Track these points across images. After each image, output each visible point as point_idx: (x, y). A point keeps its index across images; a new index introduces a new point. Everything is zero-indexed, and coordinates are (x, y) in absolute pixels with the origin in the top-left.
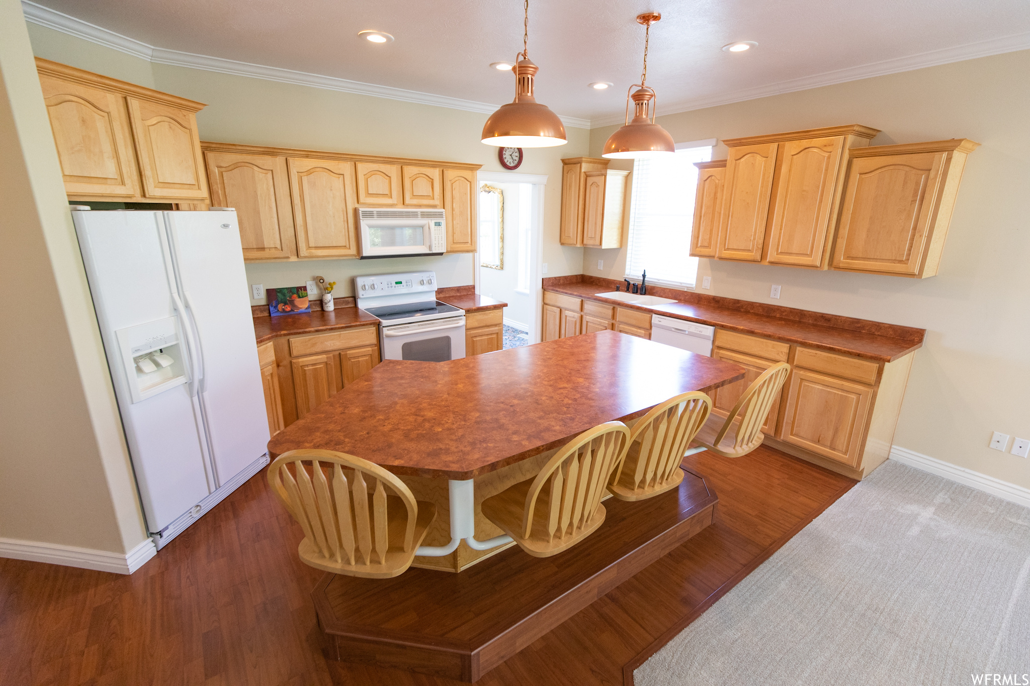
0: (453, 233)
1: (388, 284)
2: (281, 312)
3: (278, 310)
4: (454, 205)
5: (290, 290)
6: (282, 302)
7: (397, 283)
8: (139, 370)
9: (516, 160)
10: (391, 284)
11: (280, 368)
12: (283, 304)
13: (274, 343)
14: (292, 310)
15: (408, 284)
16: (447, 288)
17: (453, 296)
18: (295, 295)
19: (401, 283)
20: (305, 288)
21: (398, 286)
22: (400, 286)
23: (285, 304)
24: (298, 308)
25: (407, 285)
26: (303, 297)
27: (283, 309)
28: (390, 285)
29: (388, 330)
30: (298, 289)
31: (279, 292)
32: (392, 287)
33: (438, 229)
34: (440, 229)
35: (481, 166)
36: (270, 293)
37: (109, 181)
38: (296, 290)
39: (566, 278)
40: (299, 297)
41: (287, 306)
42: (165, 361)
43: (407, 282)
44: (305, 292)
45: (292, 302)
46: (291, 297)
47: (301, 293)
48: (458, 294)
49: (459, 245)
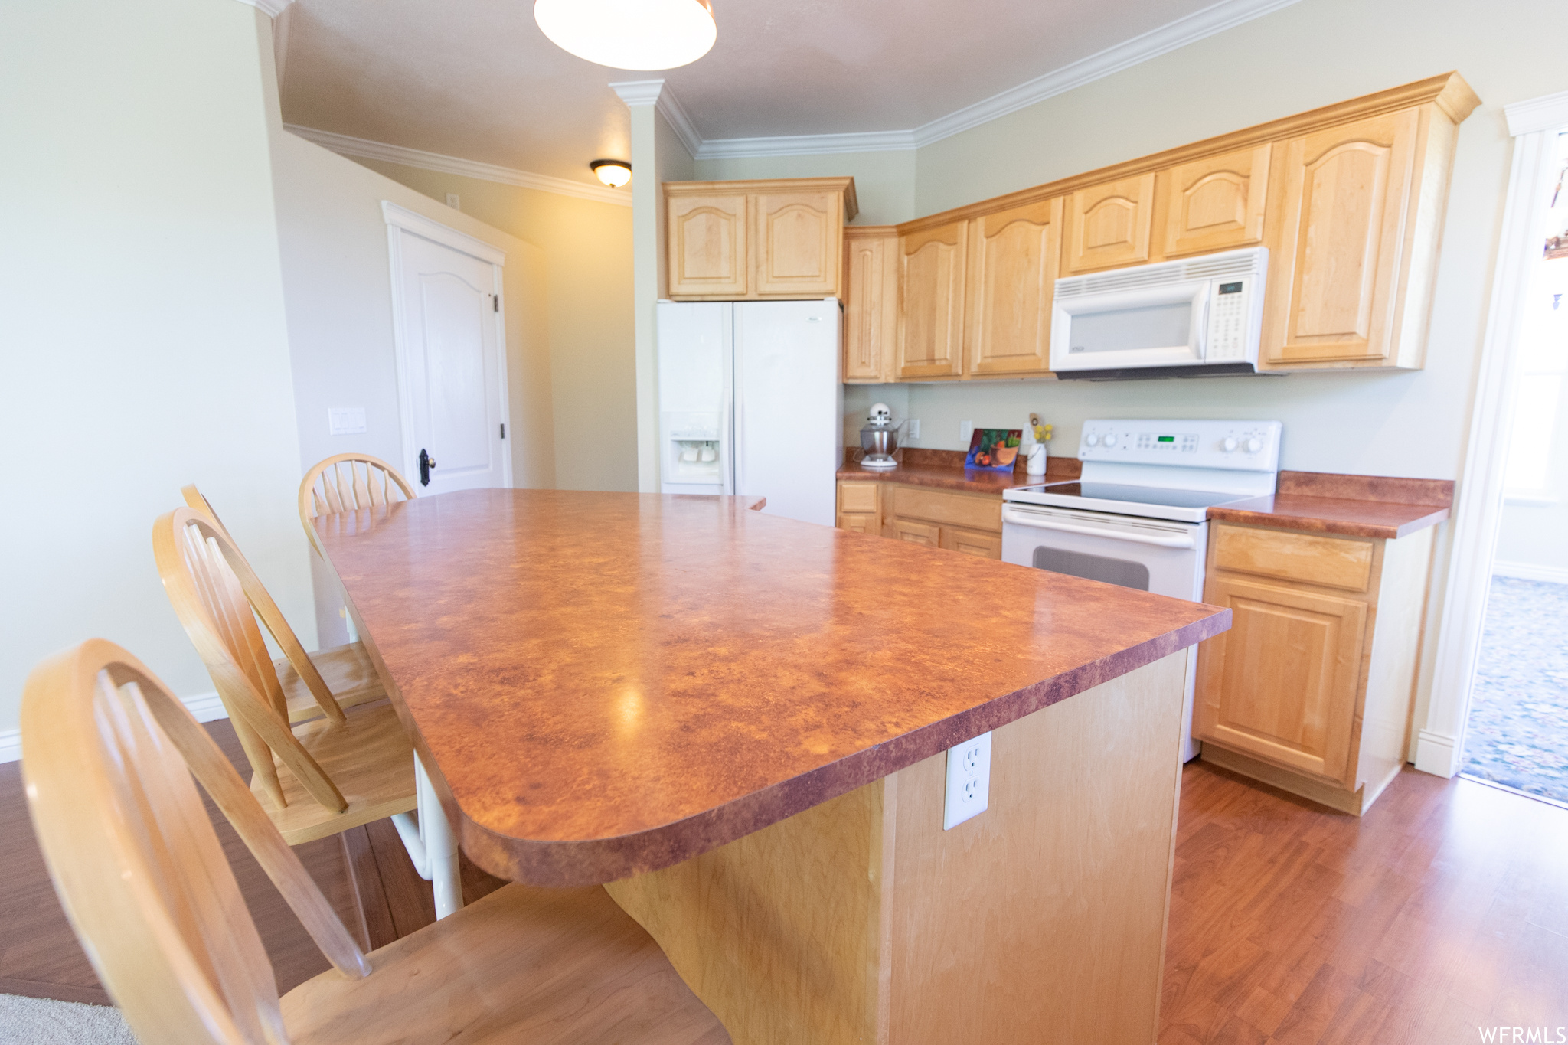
0: (1297, 310)
1: (1141, 439)
2: (977, 465)
3: (974, 462)
5: (1000, 432)
6: (983, 450)
7: (1161, 439)
8: (681, 455)
10: (1148, 439)
12: (983, 453)
13: (878, 487)
14: (990, 465)
15: (1188, 444)
17: (1345, 501)
18: (1003, 443)
19: (1171, 439)
20: (1019, 433)
21: (1162, 447)
22: (1167, 447)
23: (986, 453)
24: (999, 463)
25: (1184, 447)
26: (1011, 446)
27: (981, 461)
28: (1144, 442)
30: (1012, 432)
31: (986, 435)
33: (1231, 300)
34: (1237, 300)
36: (978, 434)
37: (723, 281)
38: (1006, 434)
40: (1007, 446)
41: (986, 457)
43: (1186, 440)
44: (1018, 439)
45: (995, 452)
46: (996, 444)
47: (1014, 439)
48: (1372, 499)
49: (1315, 343)
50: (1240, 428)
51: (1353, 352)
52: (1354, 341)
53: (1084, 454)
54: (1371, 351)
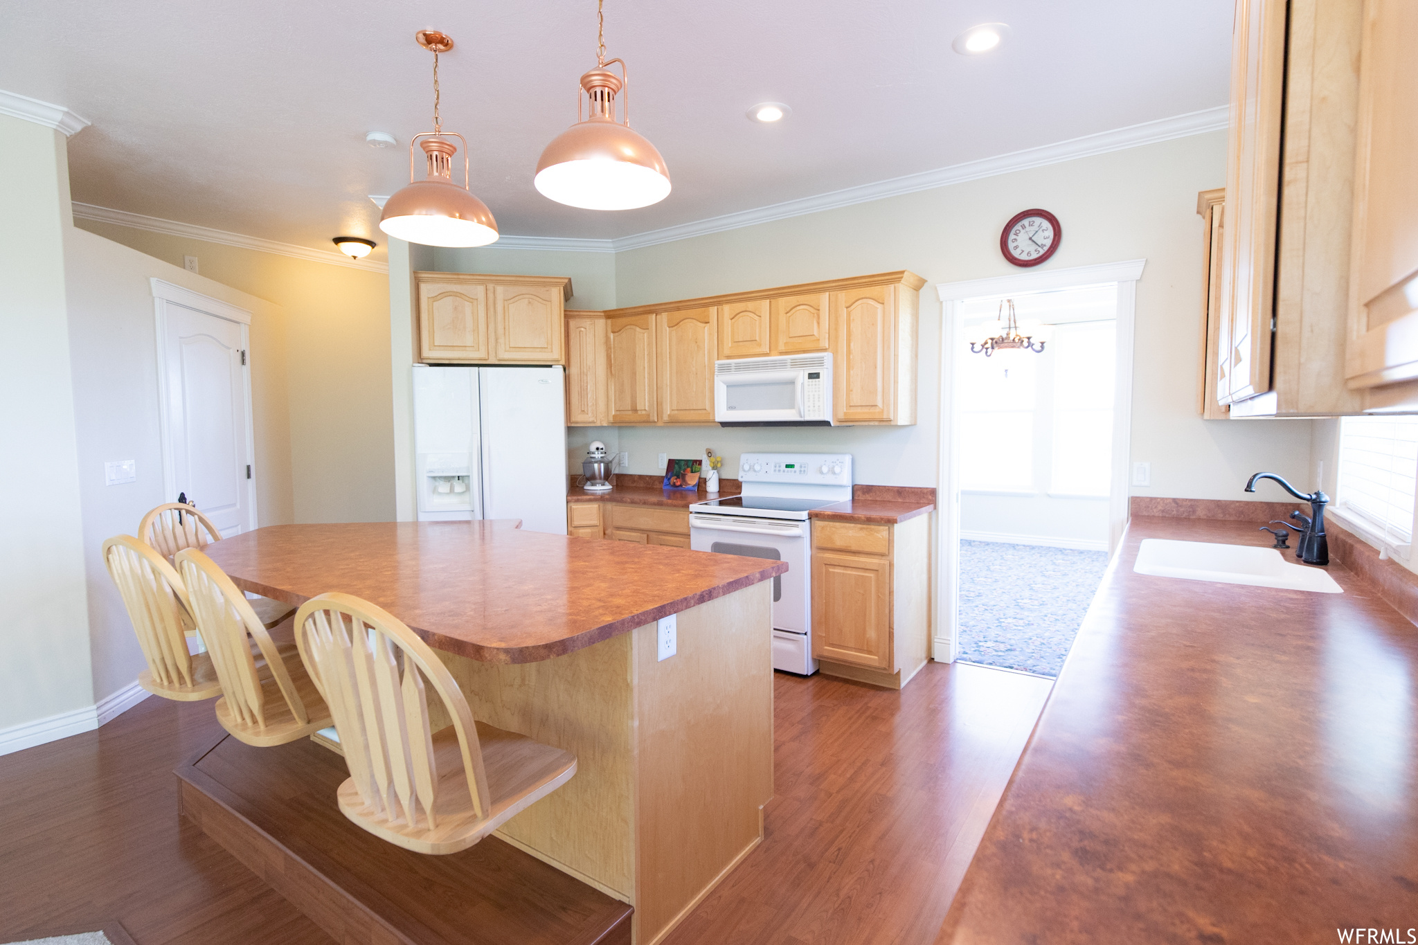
1: (775, 467)
2: (672, 486)
3: (671, 483)
4: (852, 345)
5: (687, 461)
6: (676, 475)
7: (787, 466)
10: (780, 466)
12: (675, 477)
14: (681, 486)
15: (803, 469)
16: (879, 486)
18: (689, 469)
19: (793, 466)
20: (700, 462)
21: (788, 471)
22: (791, 472)
23: (678, 477)
24: (687, 484)
25: (801, 471)
26: (695, 472)
27: (676, 483)
28: (777, 469)
30: (695, 461)
31: (677, 464)
32: (779, 471)
33: (814, 383)
34: (817, 383)
36: (671, 463)
38: (691, 463)
40: (692, 472)
41: (678, 480)
43: (801, 467)
44: (699, 467)
45: (684, 476)
46: (685, 470)
47: (695, 467)
48: (900, 500)
49: (859, 410)
50: (830, 458)
51: (877, 416)
52: (877, 410)
53: (742, 477)
54: (885, 417)
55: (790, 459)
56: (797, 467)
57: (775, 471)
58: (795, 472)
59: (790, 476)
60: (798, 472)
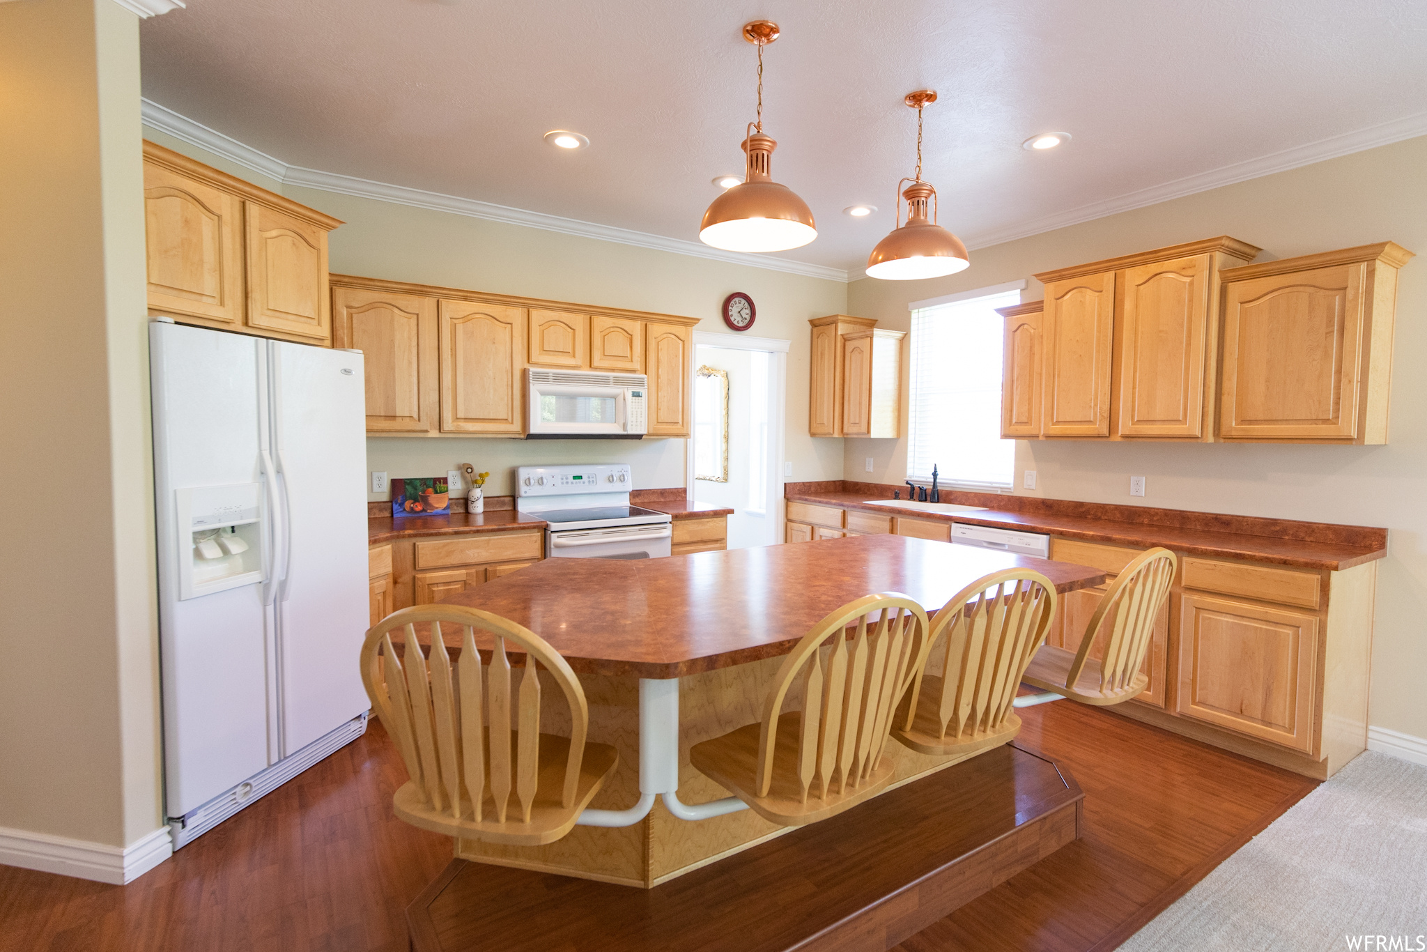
0: (658, 409)
1: (562, 479)
2: (409, 512)
3: (404, 510)
4: (660, 370)
5: (424, 481)
6: (411, 498)
7: (575, 478)
8: (198, 554)
9: (746, 319)
10: (567, 479)
11: (399, 586)
12: (412, 501)
13: (393, 547)
14: (424, 510)
15: (591, 480)
16: (646, 490)
17: (654, 502)
18: (431, 490)
19: (580, 477)
21: (576, 483)
22: (580, 483)
23: (416, 500)
24: (433, 507)
25: (589, 482)
26: (441, 492)
27: (412, 509)
28: (565, 481)
29: (559, 537)
30: (439, 479)
31: (408, 484)
32: (567, 483)
33: (637, 401)
34: (640, 401)
35: (698, 320)
36: (397, 485)
37: (204, 299)
38: (432, 482)
39: (819, 484)
40: (436, 492)
41: (417, 504)
42: (236, 546)
43: (589, 478)
44: (445, 485)
45: (425, 500)
46: (424, 492)
47: (439, 486)
48: (662, 500)
49: (665, 426)
50: (615, 468)
53: (525, 492)
55: (577, 471)
56: (585, 478)
57: (562, 483)
58: (584, 483)
59: (578, 487)
60: (587, 483)
